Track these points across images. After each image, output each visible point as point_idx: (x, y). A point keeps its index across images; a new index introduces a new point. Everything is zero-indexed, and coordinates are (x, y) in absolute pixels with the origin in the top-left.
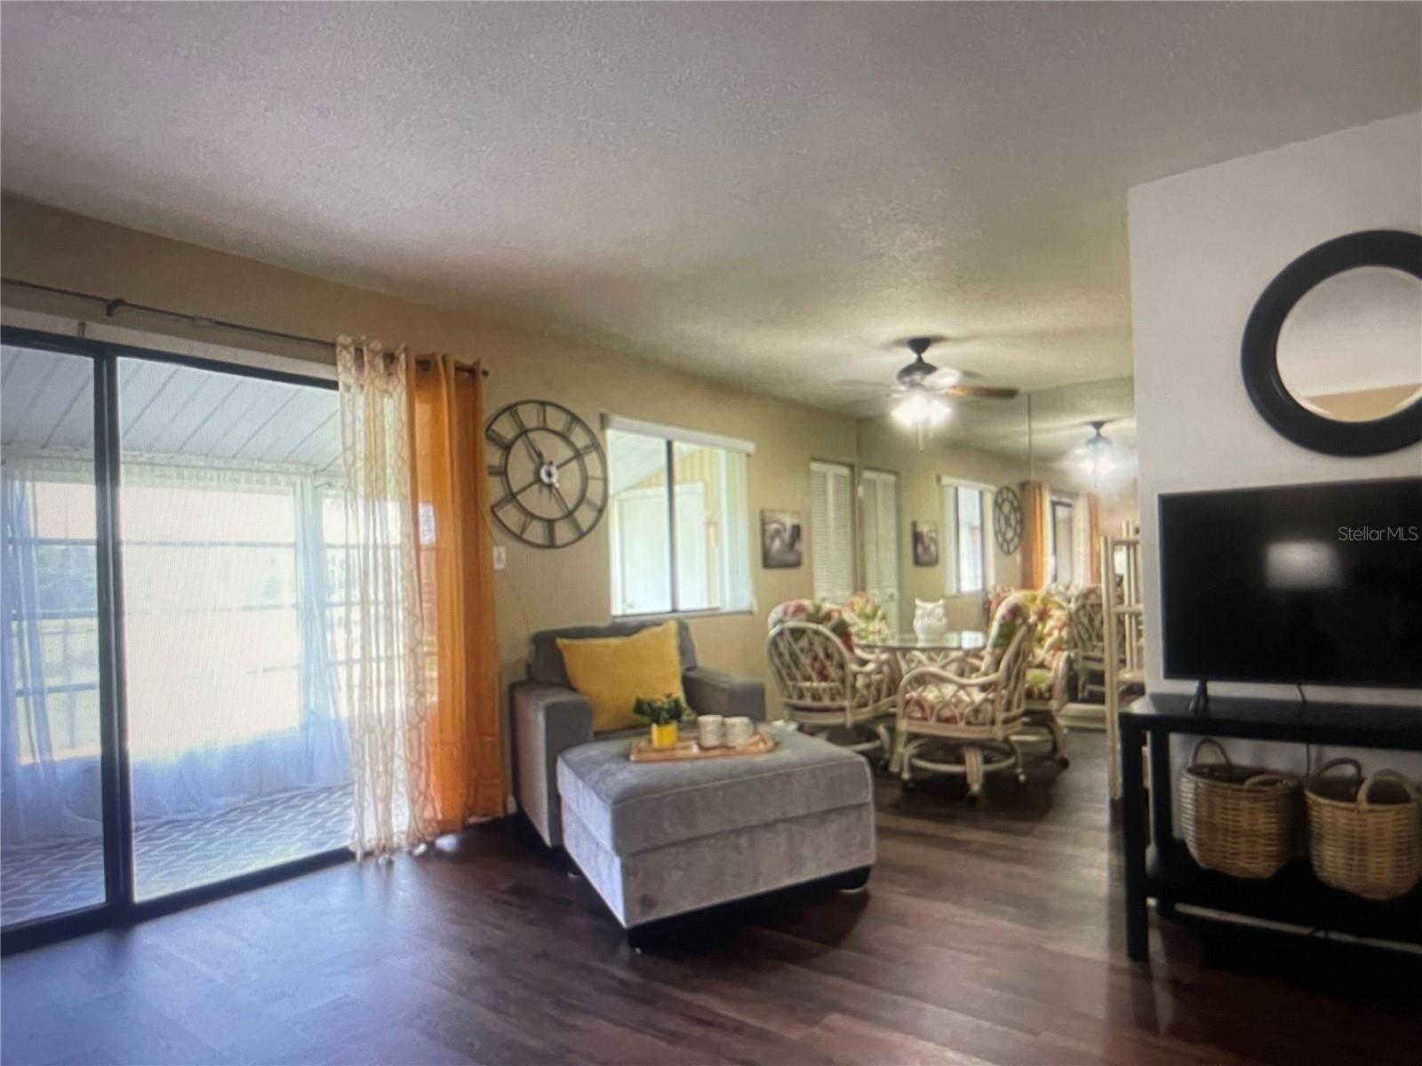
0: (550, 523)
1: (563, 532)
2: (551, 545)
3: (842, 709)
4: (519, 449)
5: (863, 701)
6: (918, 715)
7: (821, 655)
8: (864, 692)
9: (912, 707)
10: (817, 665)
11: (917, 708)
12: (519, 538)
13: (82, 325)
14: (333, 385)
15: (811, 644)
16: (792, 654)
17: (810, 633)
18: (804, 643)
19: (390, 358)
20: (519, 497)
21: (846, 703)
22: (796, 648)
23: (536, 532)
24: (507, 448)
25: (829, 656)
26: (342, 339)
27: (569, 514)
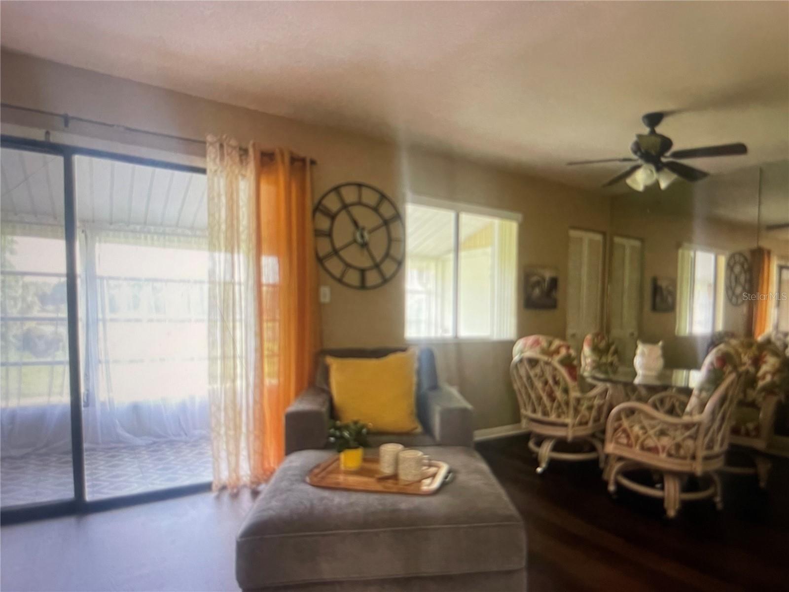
0: (363, 272)
1: (372, 278)
2: (363, 286)
3: (565, 425)
4: (343, 218)
5: (584, 420)
6: (624, 440)
7: (551, 381)
8: (586, 413)
9: (619, 433)
10: (547, 388)
11: (623, 435)
12: (340, 281)
13: (47, 133)
14: (203, 171)
15: (543, 372)
16: (529, 378)
17: (542, 363)
18: (538, 370)
19: (244, 152)
20: (342, 253)
21: (568, 420)
22: (532, 374)
23: (353, 277)
24: (333, 217)
25: (557, 383)
26: (209, 138)
27: (377, 266)
